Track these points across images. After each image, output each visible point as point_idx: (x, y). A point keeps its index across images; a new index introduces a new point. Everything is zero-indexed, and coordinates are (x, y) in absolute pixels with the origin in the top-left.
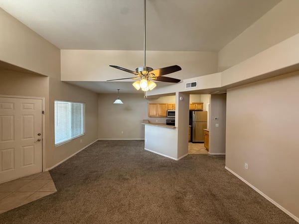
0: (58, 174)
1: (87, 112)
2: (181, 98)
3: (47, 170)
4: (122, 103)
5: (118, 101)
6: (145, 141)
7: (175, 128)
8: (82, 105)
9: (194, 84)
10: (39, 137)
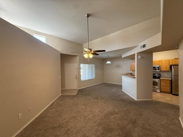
0: (80, 91)
1: (96, 68)
2: (139, 57)
3: (78, 89)
4: (111, 63)
5: (109, 62)
6: (123, 86)
7: (135, 78)
8: (94, 65)
9: (144, 46)
10: (76, 77)
